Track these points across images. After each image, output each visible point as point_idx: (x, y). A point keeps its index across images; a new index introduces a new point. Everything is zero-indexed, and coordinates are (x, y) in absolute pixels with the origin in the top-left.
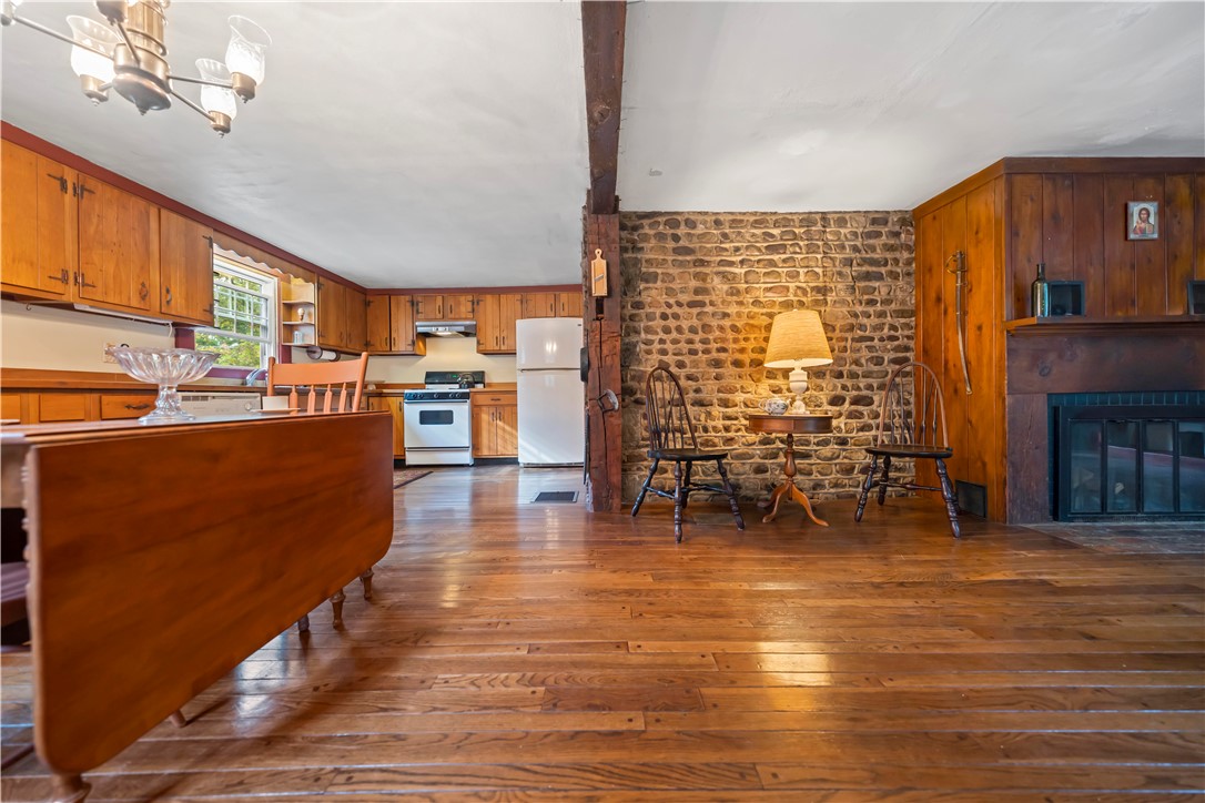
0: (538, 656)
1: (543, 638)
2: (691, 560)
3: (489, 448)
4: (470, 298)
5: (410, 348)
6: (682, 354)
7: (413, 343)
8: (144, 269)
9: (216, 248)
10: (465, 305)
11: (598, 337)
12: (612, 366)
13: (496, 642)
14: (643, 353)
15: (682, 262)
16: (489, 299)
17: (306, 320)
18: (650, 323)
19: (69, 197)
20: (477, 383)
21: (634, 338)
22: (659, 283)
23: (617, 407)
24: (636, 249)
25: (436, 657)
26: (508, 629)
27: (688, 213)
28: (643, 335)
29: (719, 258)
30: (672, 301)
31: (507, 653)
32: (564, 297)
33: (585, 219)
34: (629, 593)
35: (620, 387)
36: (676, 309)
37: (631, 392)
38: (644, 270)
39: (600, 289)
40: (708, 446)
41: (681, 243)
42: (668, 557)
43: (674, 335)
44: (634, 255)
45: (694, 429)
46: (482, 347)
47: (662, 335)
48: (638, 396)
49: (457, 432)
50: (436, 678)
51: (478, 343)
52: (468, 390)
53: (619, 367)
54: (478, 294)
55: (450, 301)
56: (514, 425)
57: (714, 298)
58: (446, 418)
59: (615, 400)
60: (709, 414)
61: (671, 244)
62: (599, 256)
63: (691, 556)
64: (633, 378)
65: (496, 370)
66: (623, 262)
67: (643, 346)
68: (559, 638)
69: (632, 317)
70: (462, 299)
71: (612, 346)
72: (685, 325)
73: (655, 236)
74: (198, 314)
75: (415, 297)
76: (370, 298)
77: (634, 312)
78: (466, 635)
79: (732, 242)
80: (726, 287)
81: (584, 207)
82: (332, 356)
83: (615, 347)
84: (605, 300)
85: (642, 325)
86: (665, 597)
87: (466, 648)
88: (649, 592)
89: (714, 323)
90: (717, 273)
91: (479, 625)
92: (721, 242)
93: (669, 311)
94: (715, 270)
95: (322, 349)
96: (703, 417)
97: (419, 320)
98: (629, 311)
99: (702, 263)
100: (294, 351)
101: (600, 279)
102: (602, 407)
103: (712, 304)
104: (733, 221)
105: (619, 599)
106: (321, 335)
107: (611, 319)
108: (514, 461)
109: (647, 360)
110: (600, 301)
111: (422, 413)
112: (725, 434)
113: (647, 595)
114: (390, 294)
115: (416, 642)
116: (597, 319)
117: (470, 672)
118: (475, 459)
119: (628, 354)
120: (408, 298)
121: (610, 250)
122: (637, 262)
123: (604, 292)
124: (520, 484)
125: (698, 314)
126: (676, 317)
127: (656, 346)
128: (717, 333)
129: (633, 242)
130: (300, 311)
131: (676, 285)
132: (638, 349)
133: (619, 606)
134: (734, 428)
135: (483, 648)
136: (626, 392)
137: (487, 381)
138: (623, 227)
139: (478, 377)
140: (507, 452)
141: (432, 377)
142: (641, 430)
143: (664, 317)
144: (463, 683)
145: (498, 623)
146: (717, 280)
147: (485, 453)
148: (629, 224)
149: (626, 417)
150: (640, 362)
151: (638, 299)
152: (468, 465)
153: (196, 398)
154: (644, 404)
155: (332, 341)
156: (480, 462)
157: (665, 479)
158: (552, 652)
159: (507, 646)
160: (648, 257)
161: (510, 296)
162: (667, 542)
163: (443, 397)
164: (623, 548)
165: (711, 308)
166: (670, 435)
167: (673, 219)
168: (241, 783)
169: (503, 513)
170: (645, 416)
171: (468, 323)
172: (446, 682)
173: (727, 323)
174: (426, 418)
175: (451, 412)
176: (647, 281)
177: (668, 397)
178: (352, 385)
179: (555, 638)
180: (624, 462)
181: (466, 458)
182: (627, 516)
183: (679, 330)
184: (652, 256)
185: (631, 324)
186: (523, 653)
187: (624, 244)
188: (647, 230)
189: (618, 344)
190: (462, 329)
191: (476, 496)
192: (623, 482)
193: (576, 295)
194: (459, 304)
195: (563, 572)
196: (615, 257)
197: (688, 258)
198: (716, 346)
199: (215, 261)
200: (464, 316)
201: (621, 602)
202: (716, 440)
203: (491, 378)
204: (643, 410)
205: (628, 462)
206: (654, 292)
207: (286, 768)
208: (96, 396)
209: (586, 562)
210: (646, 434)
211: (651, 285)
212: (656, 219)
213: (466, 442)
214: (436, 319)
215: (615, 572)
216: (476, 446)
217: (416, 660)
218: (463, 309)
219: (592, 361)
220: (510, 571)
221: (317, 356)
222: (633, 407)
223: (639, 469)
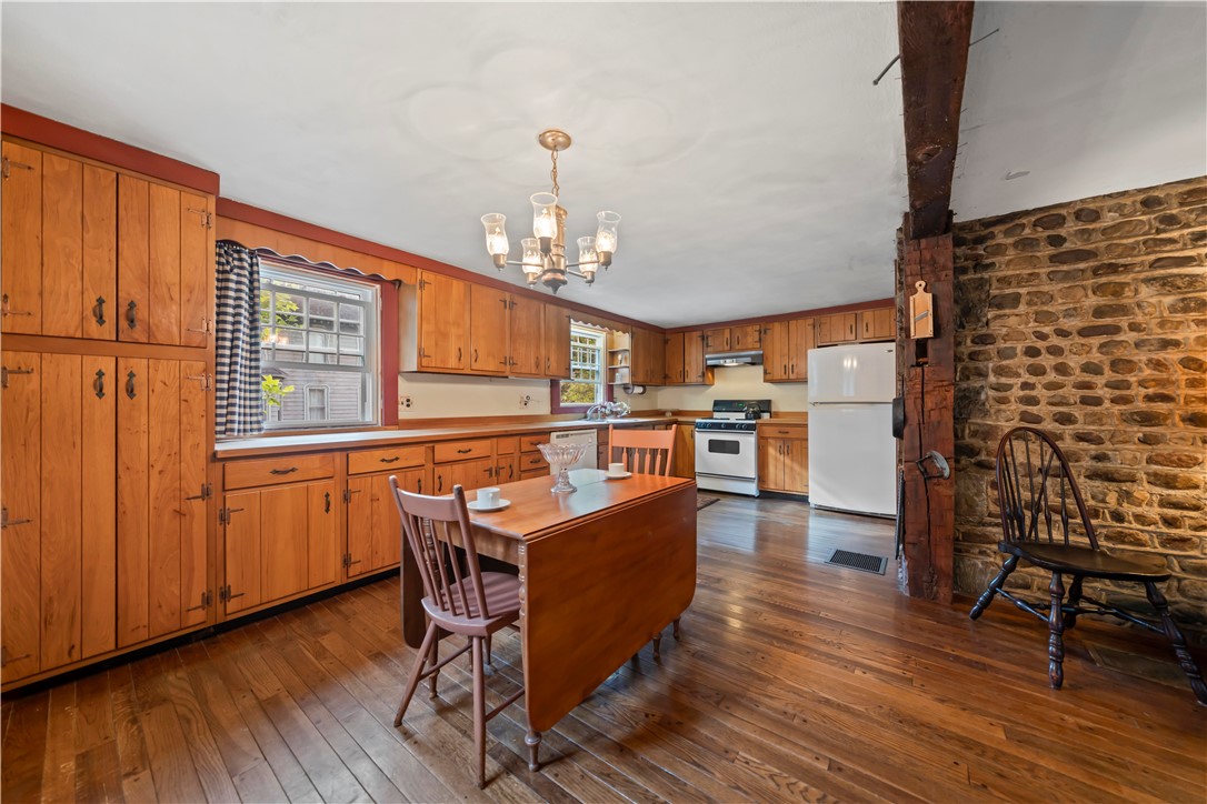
0: (839, 779)
1: (846, 759)
2: (1080, 727)
3: (776, 484)
4: (757, 328)
5: (700, 379)
6: (1067, 404)
7: (703, 375)
8: (538, 347)
9: (572, 321)
10: (752, 335)
11: (919, 386)
12: (939, 422)
13: (792, 738)
14: (991, 402)
15: (1067, 272)
16: (777, 326)
17: (623, 365)
18: (1004, 363)
19: (507, 310)
20: (764, 412)
21: (976, 383)
22: (1022, 308)
23: (947, 473)
24: (979, 265)
25: (736, 729)
26: (806, 727)
27: (1081, 201)
28: (992, 379)
29: (1152, 257)
30: (1046, 330)
31: (806, 759)
32: (868, 315)
33: (900, 243)
34: (967, 744)
35: (952, 448)
36: (1055, 341)
37: (972, 452)
38: (994, 292)
39: (923, 328)
40: (1123, 542)
41: (1067, 246)
42: (1036, 708)
43: (1052, 376)
44: (979, 276)
45: (1088, 514)
46: (769, 377)
47: (1027, 377)
48: (983, 457)
49: (744, 463)
50: (738, 753)
51: (765, 372)
52: (754, 422)
53: (951, 423)
54: (764, 323)
55: (738, 333)
56: (804, 465)
57: (1140, 318)
58: (733, 448)
59: (943, 465)
60: (1126, 496)
61: (1046, 251)
62: (920, 290)
63: (1084, 722)
64: (974, 434)
65: (784, 399)
66: (958, 287)
67: (992, 393)
68: (865, 767)
69: (973, 356)
70: (749, 329)
71: (940, 401)
72: (1074, 362)
73: (1015, 245)
74: (563, 373)
75: (704, 332)
76: (668, 337)
77: (977, 348)
78: (762, 715)
79: (1188, 226)
80: (1169, 300)
81: (900, 230)
82: (640, 390)
83: (945, 399)
84: (930, 341)
85: (991, 365)
86: (1028, 775)
87: (764, 731)
88: (999, 755)
89: (1141, 357)
90: (1147, 281)
91: (775, 710)
92: (1158, 231)
93: (1040, 344)
94: (1142, 276)
95: (634, 385)
96: (1112, 499)
97: (709, 353)
98: (968, 346)
99: (1113, 269)
100: (615, 389)
101: (922, 317)
102: (925, 472)
103: (1134, 327)
104: (1190, 193)
105: (948, 746)
106: (633, 374)
107: (939, 364)
108: (803, 500)
109: (999, 411)
110: (922, 345)
111: (710, 441)
112: (1165, 530)
113: (995, 759)
114: (683, 331)
115: (718, 703)
116: (918, 365)
117: (769, 763)
118: (761, 491)
119: (966, 403)
120: (699, 333)
121: (939, 280)
122: (981, 284)
123: (928, 331)
124: (811, 532)
125: (1102, 346)
126: (1055, 351)
127: (1017, 392)
128: (1147, 372)
129: (977, 258)
130: (620, 357)
131: (1056, 307)
132: (983, 397)
133: (950, 759)
134: (1188, 522)
135: (781, 740)
136: (961, 452)
137: (773, 410)
138: (958, 242)
139: (765, 406)
140: (797, 489)
141: (721, 405)
142: (987, 501)
143: (1032, 352)
144: (763, 773)
145: (795, 716)
146: (1146, 292)
147: (772, 487)
148: (969, 236)
149: (961, 483)
150: (986, 414)
151: (984, 331)
152: (753, 497)
153: (563, 436)
154: (994, 469)
155: (641, 379)
156: (766, 495)
157: (1031, 575)
158: (857, 782)
159: (805, 749)
160: (1000, 274)
161: (800, 322)
162: (1032, 681)
163: (730, 427)
164: (957, 668)
165: (1134, 334)
166: (1042, 517)
167: (1050, 217)
168: (608, 775)
169: (791, 570)
170: (994, 485)
171: (753, 353)
172: (747, 763)
173: (1172, 356)
174: (715, 446)
175: (737, 443)
176: (1000, 306)
177: (1036, 461)
178: (665, 452)
179: (860, 765)
180: (957, 539)
181: (752, 489)
182: (962, 616)
183: (1062, 369)
184: (1010, 273)
185: (972, 365)
186: (823, 766)
187: (962, 262)
188: (1000, 239)
189: (950, 395)
190: (749, 360)
191: (762, 538)
192: (956, 567)
193: (885, 312)
194: (746, 335)
195: (868, 675)
196: (946, 288)
197: (1082, 266)
198: (1143, 391)
199: (572, 329)
200: (750, 347)
201: (952, 752)
202: (1145, 537)
203: (778, 407)
204: (993, 476)
205: (963, 543)
206: (1013, 321)
207: (634, 780)
208: (518, 438)
209: (899, 672)
210: (995, 509)
211: (1007, 311)
212: (1017, 222)
213: (752, 473)
214: (723, 351)
215: (942, 701)
216: (762, 477)
217: (719, 724)
218: (750, 339)
219: (909, 415)
220: (804, 652)
221: (630, 391)
222: (973, 471)
223: (982, 553)
